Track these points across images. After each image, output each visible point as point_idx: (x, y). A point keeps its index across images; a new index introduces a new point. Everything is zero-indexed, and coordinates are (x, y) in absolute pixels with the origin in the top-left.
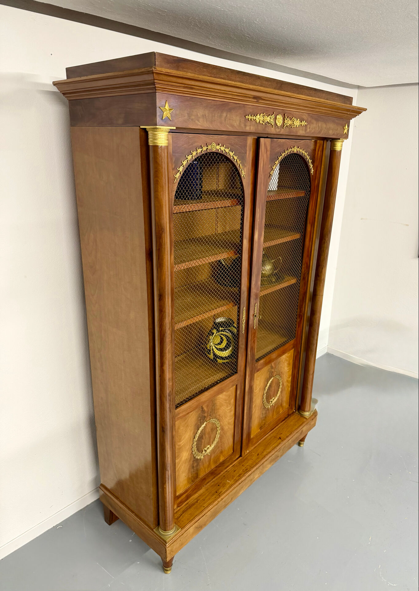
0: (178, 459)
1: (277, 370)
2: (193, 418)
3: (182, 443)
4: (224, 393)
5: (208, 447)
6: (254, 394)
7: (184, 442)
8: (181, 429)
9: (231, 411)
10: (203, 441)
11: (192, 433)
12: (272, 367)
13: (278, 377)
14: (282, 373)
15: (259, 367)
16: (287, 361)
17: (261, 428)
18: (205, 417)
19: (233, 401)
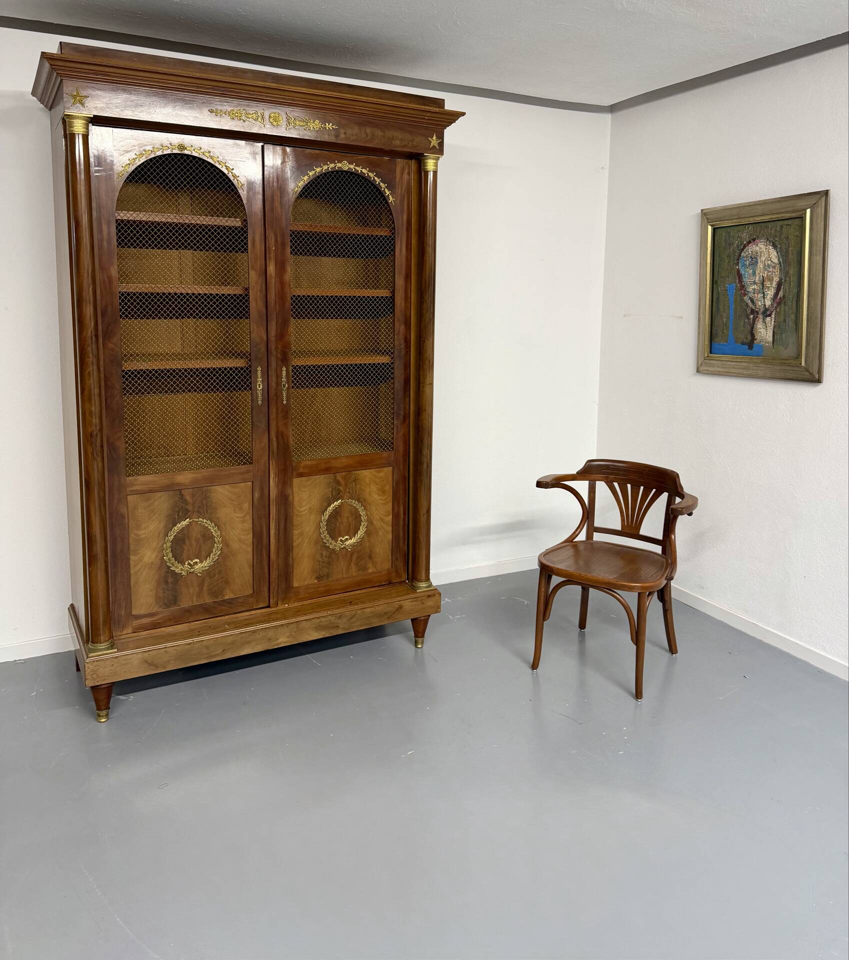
0: (135, 555)
1: (351, 491)
2: (162, 503)
3: (143, 533)
4: (227, 487)
5: (197, 562)
6: (295, 511)
7: (145, 533)
8: (140, 511)
9: (244, 522)
10: (185, 547)
11: (162, 525)
12: (338, 483)
13: (355, 503)
14: (365, 500)
15: (301, 470)
16: (377, 484)
17: (319, 578)
18: (187, 511)
19: (247, 506)
